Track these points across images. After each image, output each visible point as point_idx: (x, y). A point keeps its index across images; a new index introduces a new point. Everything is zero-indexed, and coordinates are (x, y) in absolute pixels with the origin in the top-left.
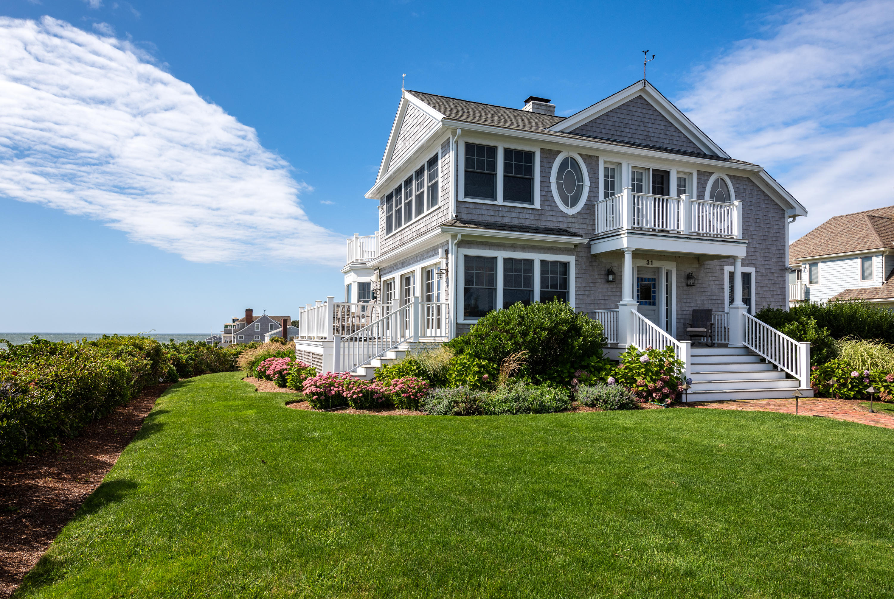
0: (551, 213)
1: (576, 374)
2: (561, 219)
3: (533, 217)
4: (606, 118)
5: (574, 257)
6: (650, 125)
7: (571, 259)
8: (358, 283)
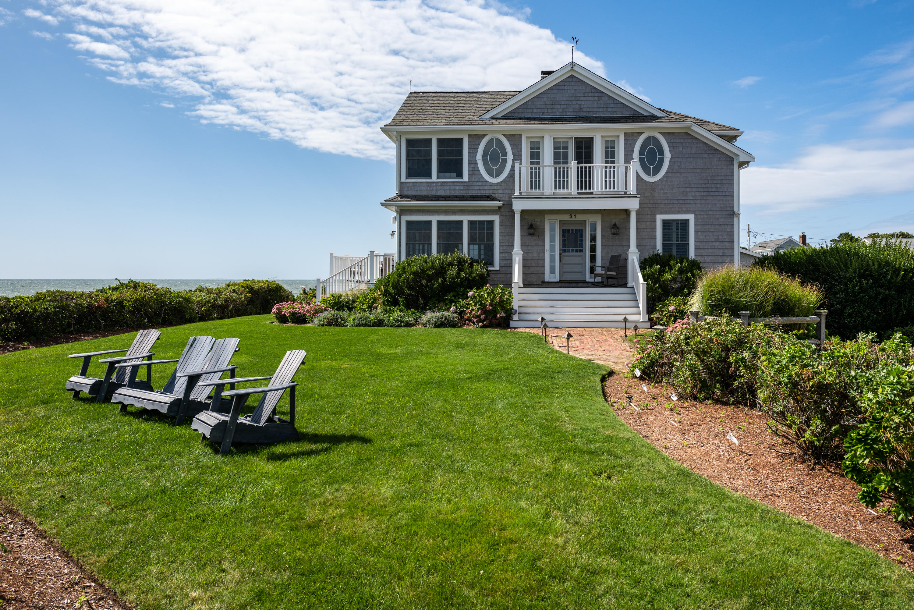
0: (477, 184)
2: (486, 188)
3: (462, 188)
4: (537, 100)
5: (499, 216)
7: (496, 219)
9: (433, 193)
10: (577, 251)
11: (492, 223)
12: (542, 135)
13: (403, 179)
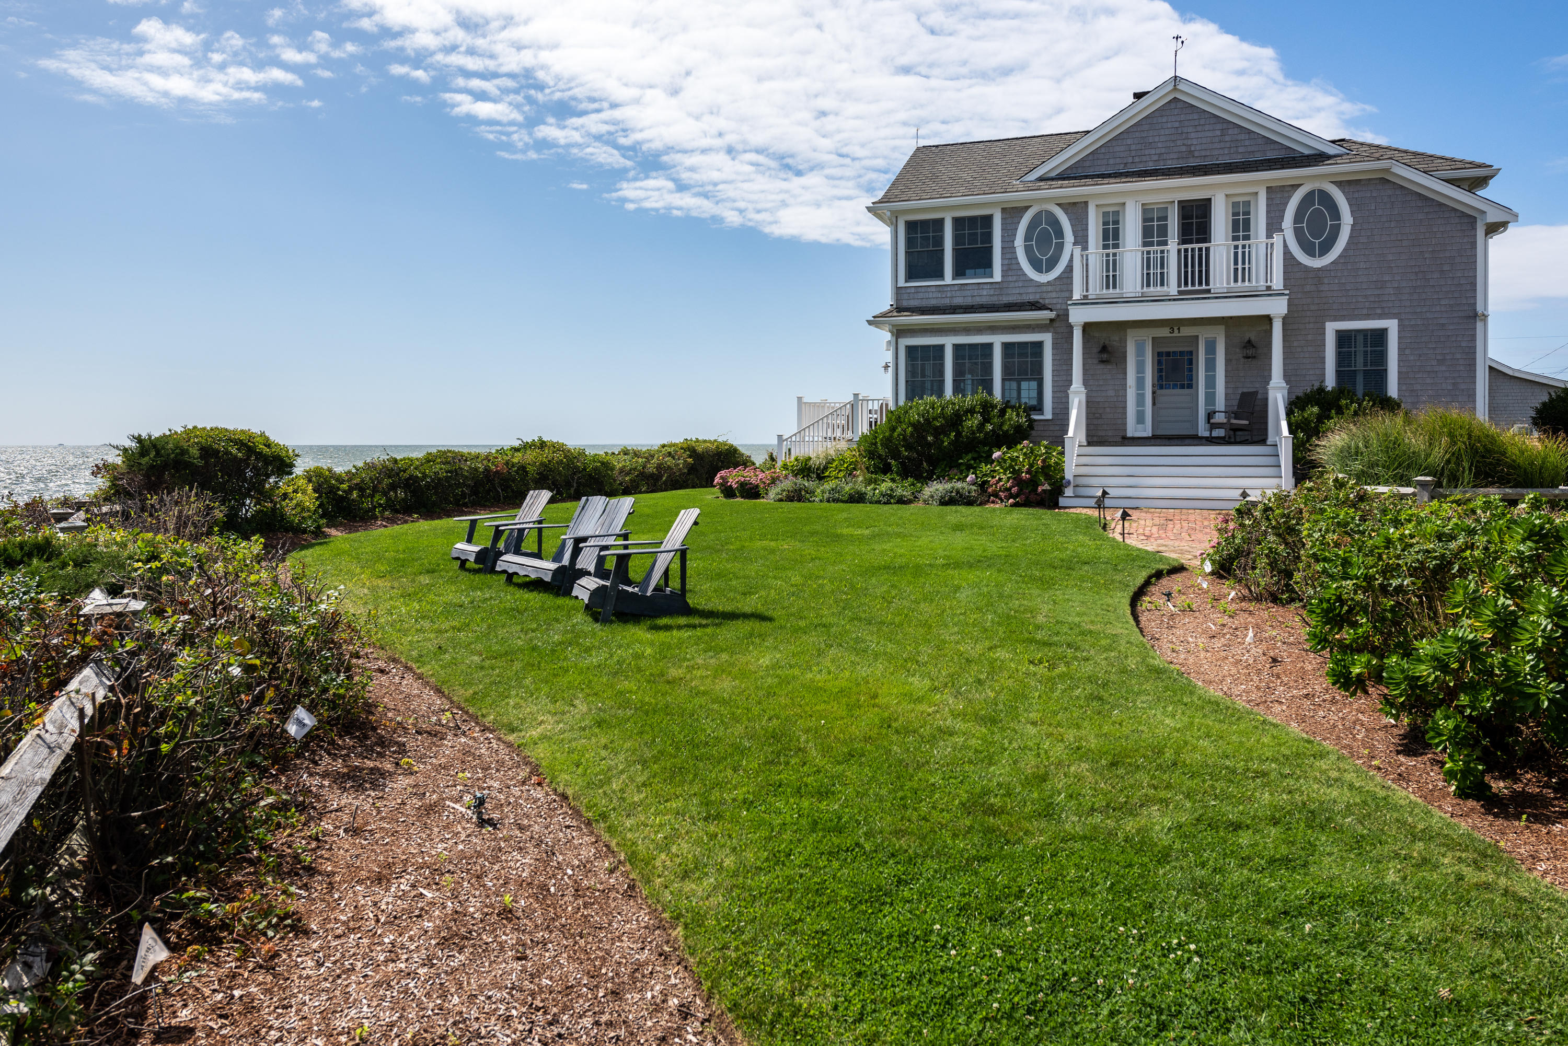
0: (1016, 284)
2: (1030, 290)
3: (992, 292)
5: (1050, 334)
7: (1047, 339)
9: (947, 302)
10: (1182, 387)
11: (1039, 345)
12: (1122, 201)
13: (902, 283)
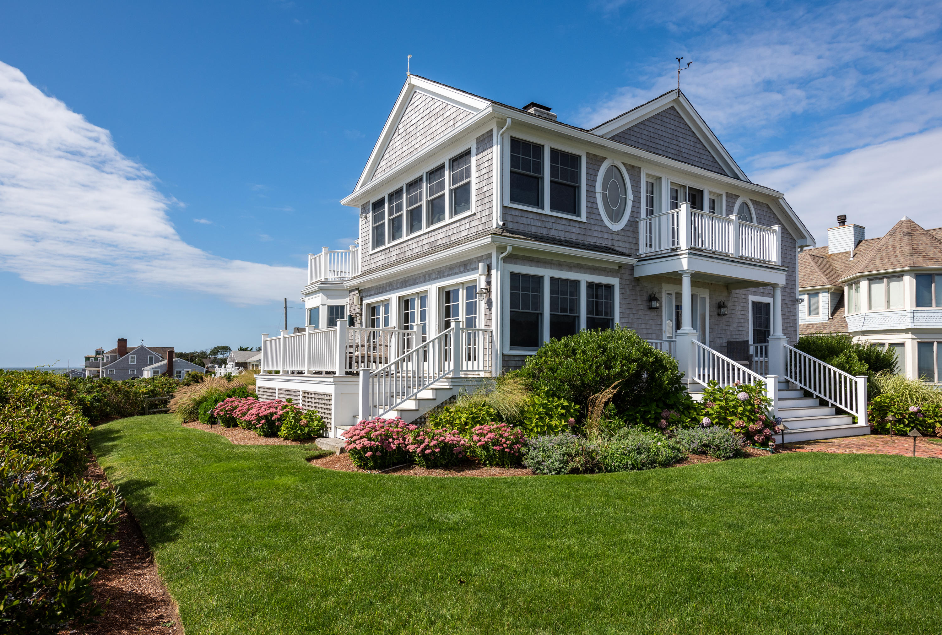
0: (596, 228)
1: (664, 415)
2: (606, 236)
3: (579, 231)
4: (642, 126)
6: (681, 140)
7: (615, 281)
8: (328, 306)
9: (544, 232)
11: (609, 288)
12: (659, 175)
13: (508, 203)
